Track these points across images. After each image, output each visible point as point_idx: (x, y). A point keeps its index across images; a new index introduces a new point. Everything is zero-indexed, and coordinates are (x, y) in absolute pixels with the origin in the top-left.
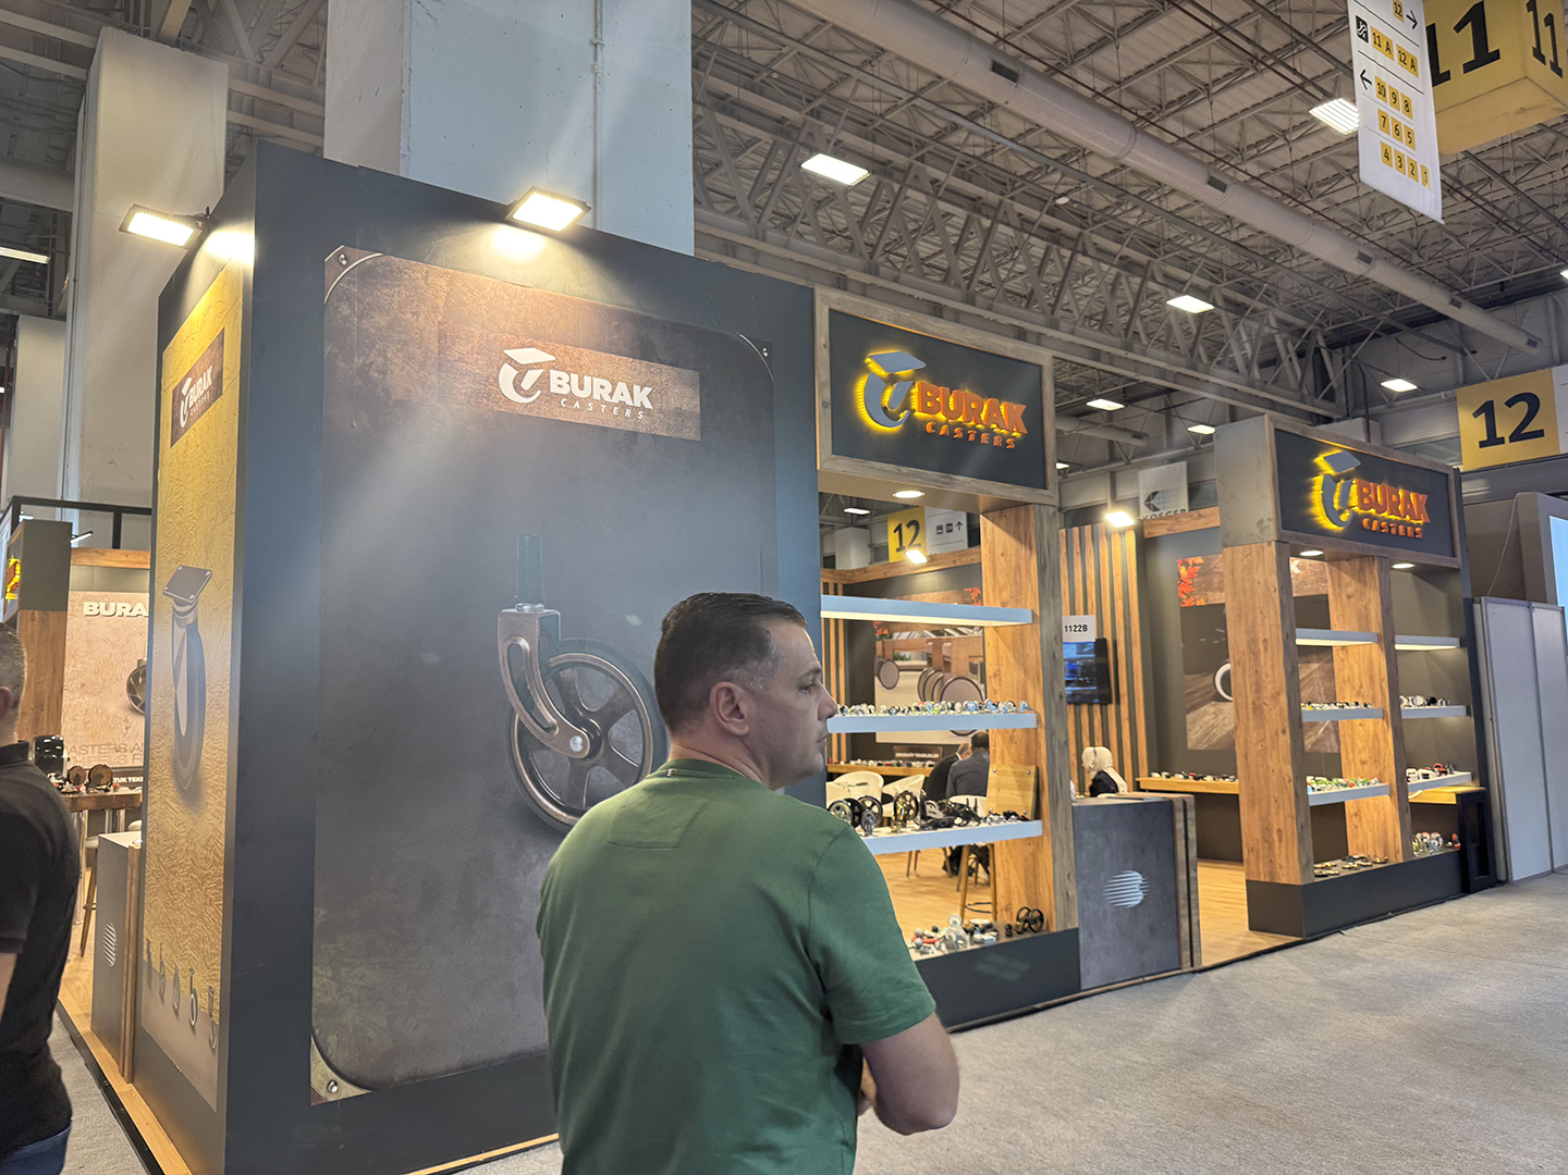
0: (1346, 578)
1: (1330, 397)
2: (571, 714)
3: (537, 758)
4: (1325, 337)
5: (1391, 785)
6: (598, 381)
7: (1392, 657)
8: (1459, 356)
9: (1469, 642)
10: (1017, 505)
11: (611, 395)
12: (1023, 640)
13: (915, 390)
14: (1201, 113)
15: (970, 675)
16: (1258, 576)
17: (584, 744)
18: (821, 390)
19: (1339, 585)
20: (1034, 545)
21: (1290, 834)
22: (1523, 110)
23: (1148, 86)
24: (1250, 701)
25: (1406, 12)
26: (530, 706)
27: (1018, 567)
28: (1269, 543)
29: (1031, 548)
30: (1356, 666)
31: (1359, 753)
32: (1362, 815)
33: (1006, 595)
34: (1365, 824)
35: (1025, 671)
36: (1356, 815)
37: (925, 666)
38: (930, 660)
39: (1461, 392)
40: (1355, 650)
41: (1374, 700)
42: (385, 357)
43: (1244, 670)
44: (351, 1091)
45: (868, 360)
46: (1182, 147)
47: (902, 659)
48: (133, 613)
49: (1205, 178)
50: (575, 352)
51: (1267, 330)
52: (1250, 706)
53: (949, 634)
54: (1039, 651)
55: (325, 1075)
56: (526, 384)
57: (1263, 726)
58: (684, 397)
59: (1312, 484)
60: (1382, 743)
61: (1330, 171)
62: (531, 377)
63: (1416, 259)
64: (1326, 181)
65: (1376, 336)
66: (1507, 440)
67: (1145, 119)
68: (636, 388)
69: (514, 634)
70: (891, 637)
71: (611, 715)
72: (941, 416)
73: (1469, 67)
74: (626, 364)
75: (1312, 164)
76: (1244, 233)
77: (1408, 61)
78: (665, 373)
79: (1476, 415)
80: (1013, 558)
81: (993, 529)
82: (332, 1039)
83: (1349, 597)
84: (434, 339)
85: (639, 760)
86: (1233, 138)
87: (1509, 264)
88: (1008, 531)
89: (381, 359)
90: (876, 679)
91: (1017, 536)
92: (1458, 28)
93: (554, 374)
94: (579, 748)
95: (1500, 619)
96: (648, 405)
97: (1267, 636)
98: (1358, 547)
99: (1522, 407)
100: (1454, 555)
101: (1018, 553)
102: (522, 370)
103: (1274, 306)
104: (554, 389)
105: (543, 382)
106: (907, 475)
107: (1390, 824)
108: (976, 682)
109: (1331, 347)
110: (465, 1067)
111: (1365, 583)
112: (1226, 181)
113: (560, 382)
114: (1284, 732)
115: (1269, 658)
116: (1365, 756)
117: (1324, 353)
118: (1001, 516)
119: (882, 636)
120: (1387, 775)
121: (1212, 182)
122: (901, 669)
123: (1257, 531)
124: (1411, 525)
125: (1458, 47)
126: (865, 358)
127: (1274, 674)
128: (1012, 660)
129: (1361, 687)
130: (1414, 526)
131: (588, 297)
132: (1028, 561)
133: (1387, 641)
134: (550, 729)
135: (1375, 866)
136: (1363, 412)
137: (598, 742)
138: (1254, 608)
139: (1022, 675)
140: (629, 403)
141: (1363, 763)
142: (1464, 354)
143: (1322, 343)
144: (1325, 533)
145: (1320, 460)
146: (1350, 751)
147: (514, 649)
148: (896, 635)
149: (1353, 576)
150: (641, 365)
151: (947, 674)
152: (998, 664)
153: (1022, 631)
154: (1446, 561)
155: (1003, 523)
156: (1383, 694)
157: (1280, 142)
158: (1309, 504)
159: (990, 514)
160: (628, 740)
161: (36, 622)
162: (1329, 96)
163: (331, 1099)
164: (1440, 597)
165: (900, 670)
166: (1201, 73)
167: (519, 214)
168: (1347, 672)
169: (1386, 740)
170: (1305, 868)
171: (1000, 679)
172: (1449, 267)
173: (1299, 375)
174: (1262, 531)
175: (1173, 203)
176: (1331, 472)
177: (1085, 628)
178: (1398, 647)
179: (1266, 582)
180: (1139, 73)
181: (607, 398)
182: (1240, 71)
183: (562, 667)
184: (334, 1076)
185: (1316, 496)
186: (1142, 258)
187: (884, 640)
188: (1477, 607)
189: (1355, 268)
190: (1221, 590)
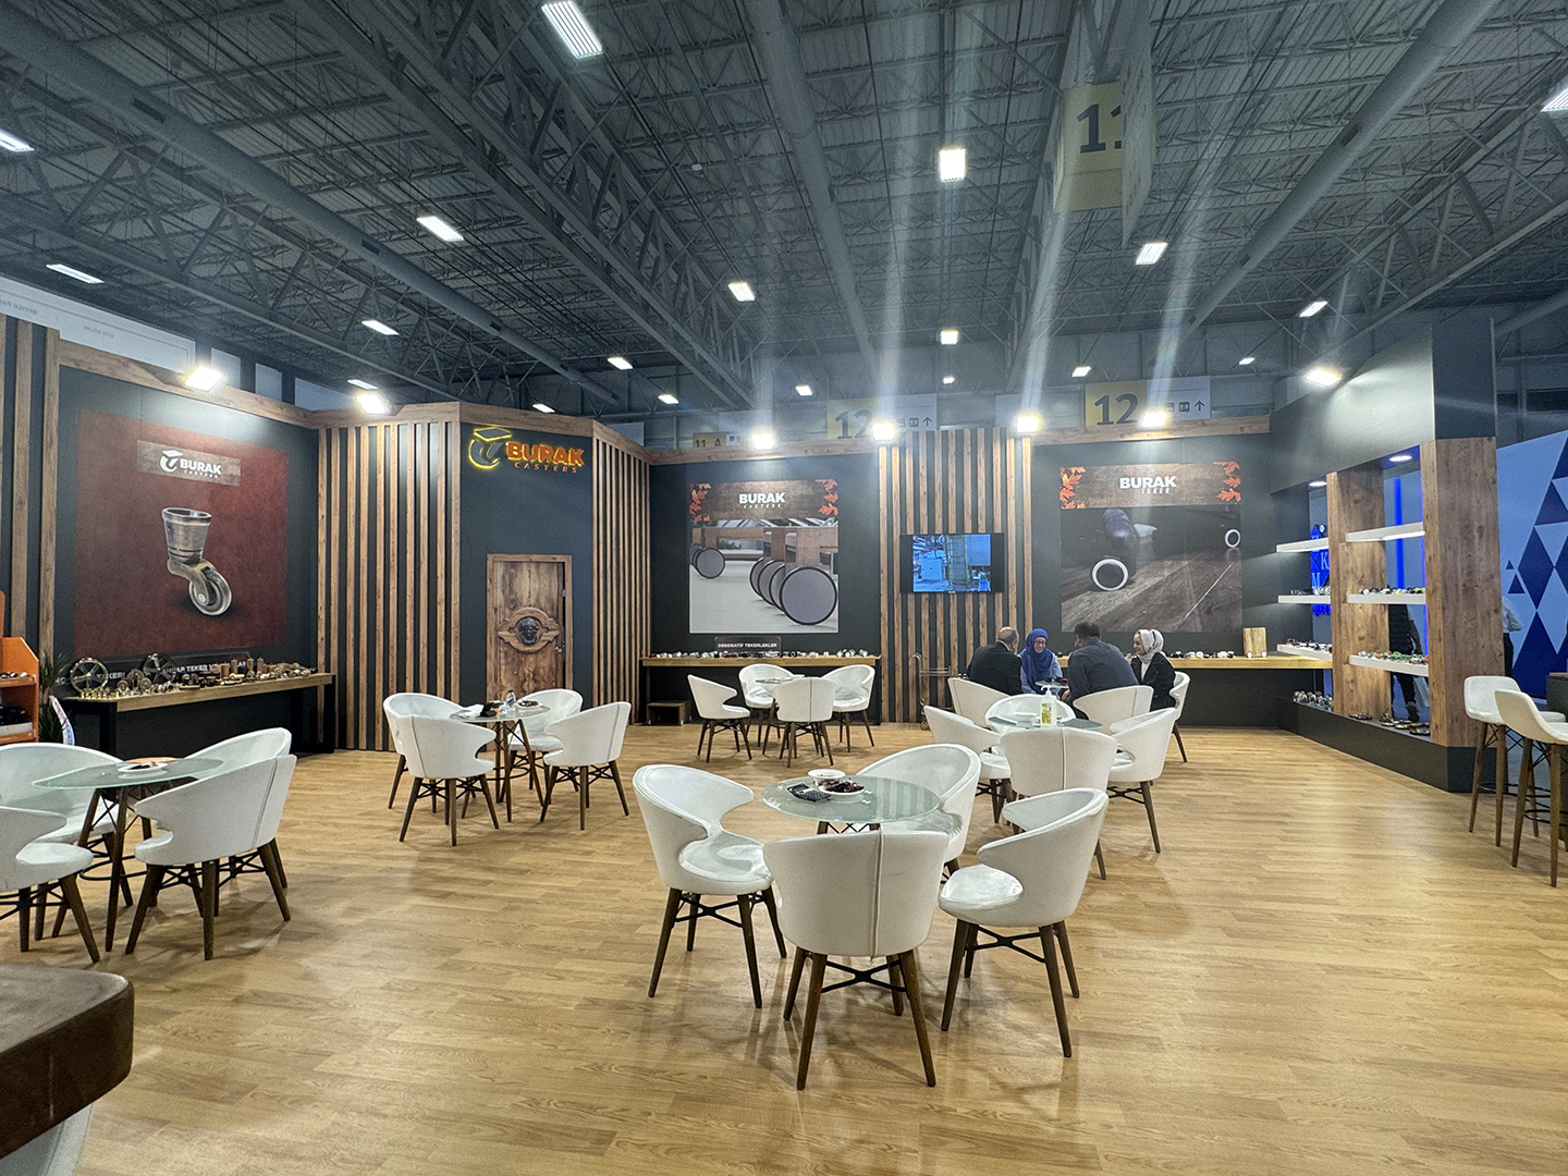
15: (820, 566)
19: (1348, 492)
30: (1359, 559)
31: (1359, 630)
32: (1358, 682)
34: (1360, 689)
36: (1352, 682)
37: (760, 556)
38: (767, 550)
47: (730, 547)
53: (794, 524)
60: (1379, 622)
70: (715, 524)
83: (1356, 502)
90: (692, 568)
107: (1382, 687)
108: (828, 572)
116: (1363, 633)
119: (701, 524)
122: (726, 558)
129: (1363, 576)
141: (1361, 639)
146: (1350, 629)
148: (721, 523)
151: (791, 564)
165: (725, 560)
187: (704, 526)
190: (1102, 497)
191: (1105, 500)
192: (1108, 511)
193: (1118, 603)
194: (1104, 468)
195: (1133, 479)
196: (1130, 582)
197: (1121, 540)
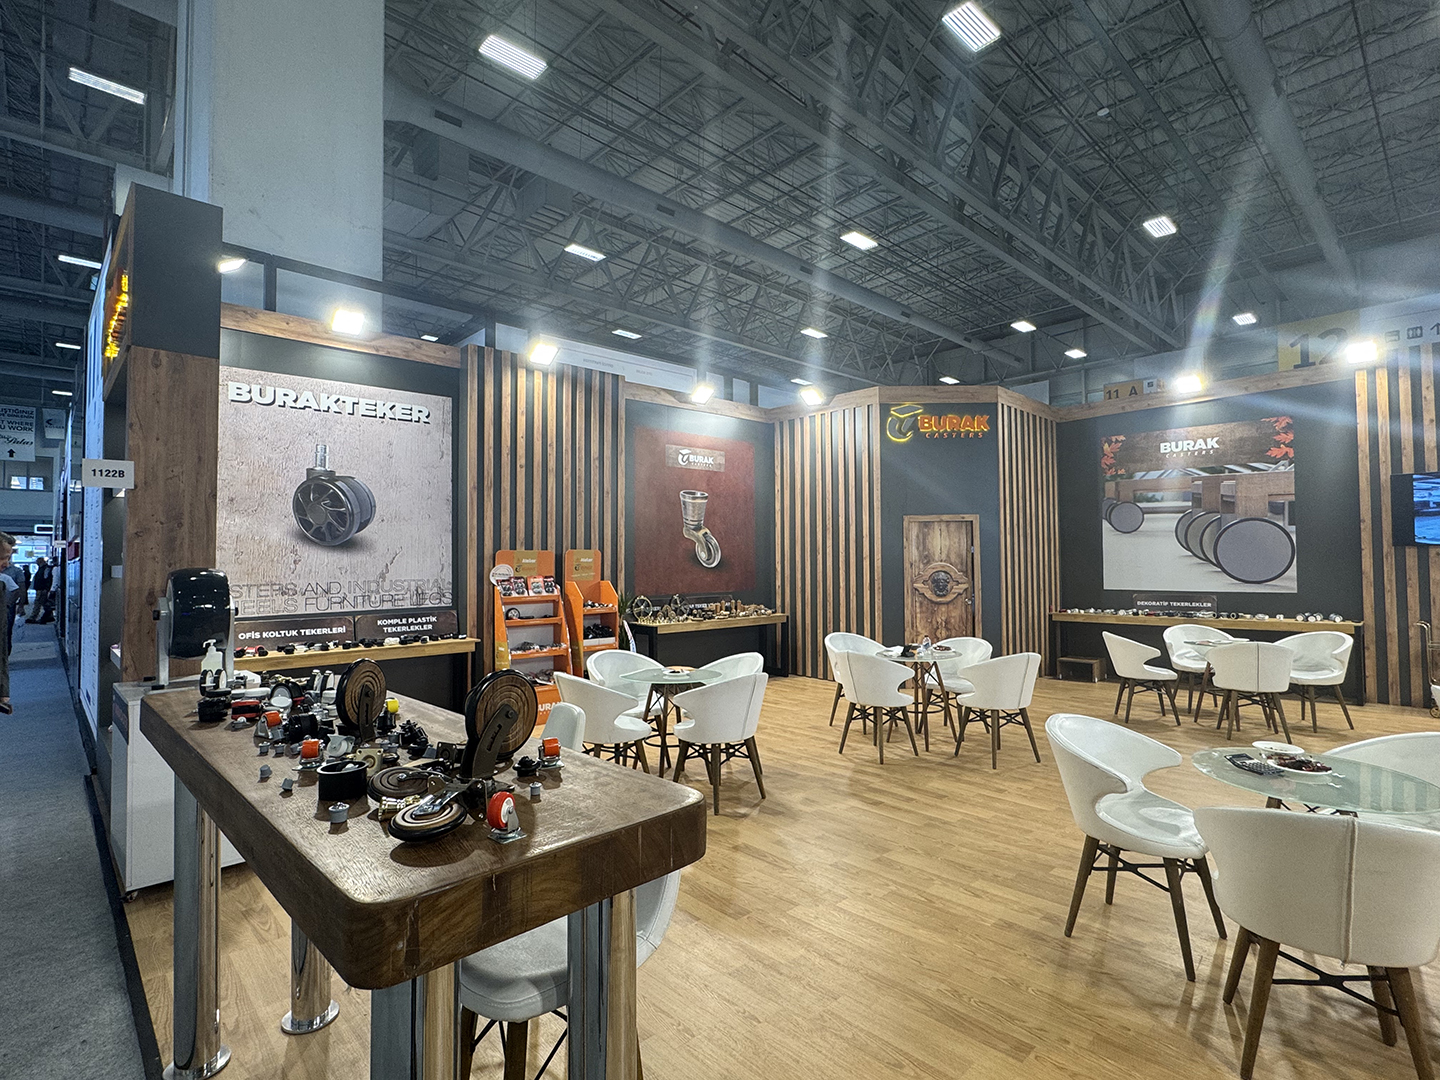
15: (1269, 516)
37: (1189, 507)
38: (1197, 500)
47: (1149, 500)
48: (299, 404)
53: (1231, 471)
70: (1131, 476)
90: (1105, 525)
108: (1281, 524)
119: (1114, 477)
122: (1145, 511)
148: (1138, 475)
151: (1229, 516)
161: (163, 371)
165: (1144, 513)
187: (1119, 479)
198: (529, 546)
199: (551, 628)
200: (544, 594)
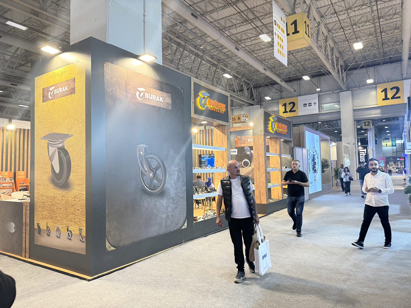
0: (273, 142)
1: (253, 100)
2: (150, 168)
3: (144, 177)
4: (253, 86)
5: (280, 184)
6: (154, 96)
7: (281, 158)
8: (280, 92)
9: (292, 156)
10: (223, 125)
11: (156, 99)
12: (223, 154)
13: (208, 100)
14: (234, 31)
16: (260, 142)
17: (152, 175)
18: (192, 100)
19: (271, 144)
20: (226, 134)
21: (264, 194)
22: (302, 44)
23: (222, 22)
24: (257, 167)
25: (283, 20)
26: (143, 167)
27: (222, 139)
28: (262, 135)
29: (225, 135)
30: (274, 160)
31: (274, 178)
33: (219, 144)
34: (275, 192)
35: (224, 161)
36: (273, 190)
39: (280, 101)
40: (274, 157)
41: (277, 167)
42: (116, 88)
43: (256, 161)
44: (114, 249)
45: (200, 93)
46: (229, 38)
49: (235, 47)
50: (149, 89)
51: (241, 83)
52: (257, 168)
54: (227, 156)
55: (108, 245)
56: (141, 96)
57: (260, 172)
58: (169, 100)
59: (269, 123)
61: (259, 48)
62: (142, 94)
63: (273, 70)
64: (257, 50)
65: (264, 86)
66: (288, 112)
67: (221, 30)
68: (160, 97)
69: (140, 151)
71: (157, 169)
72: (212, 106)
73: (293, 33)
74: (159, 92)
75: (255, 46)
76: (239, 60)
77: (283, 31)
78: (165, 94)
79: (283, 106)
80: (222, 137)
81: (217, 130)
82: (110, 238)
83: (273, 146)
84: (124, 85)
85: (162, 178)
86: (239, 37)
87: (291, 73)
88: (220, 131)
89: (115, 89)
91: (222, 132)
92: (292, 24)
93: (146, 94)
94: (151, 176)
95: (298, 151)
96: (162, 101)
97: (261, 154)
98: (276, 136)
99: (292, 105)
100: (291, 138)
101: (222, 135)
102: (140, 92)
103: (243, 77)
104: (146, 97)
105: (144, 95)
106: (207, 119)
107: (279, 192)
109: (254, 88)
110: (132, 243)
111: (277, 144)
112: (239, 48)
113: (147, 96)
114: (264, 173)
115: (261, 158)
117: (253, 89)
118: (219, 128)
120: (279, 182)
121: (236, 48)
123: (260, 132)
124: (284, 132)
125: (292, 29)
126: (199, 93)
127: (262, 162)
128: (221, 158)
129: (275, 164)
130: (285, 132)
131: (151, 77)
132: (225, 137)
133: (280, 155)
134: (146, 172)
135: (277, 200)
136: (260, 103)
137: (155, 174)
138: (259, 148)
139: (223, 161)
140: (159, 101)
141: (275, 180)
142: (281, 92)
143: (252, 87)
144: (271, 133)
145: (271, 118)
146: (272, 177)
147: (140, 154)
149: (274, 142)
150: (161, 92)
152: (217, 159)
153: (223, 152)
154: (290, 140)
155: (219, 129)
156: (279, 166)
157: (249, 40)
158: (268, 127)
159: (216, 127)
160: (160, 174)
162: (263, 33)
163: (110, 250)
164: (287, 146)
166: (235, 22)
167: (140, 58)
168: (272, 161)
169: (279, 175)
170: (267, 200)
171: (218, 162)
172: (280, 72)
173: (247, 95)
174: (261, 132)
175: (225, 50)
176: (272, 120)
177: (235, 151)
178: (282, 157)
179: (261, 143)
180: (221, 19)
181: (155, 99)
182: (243, 23)
183: (148, 158)
184: (110, 246)
185: (270, 125)
186: (216, 63)
188: (294, 149)
189: (263, 71)
190: (244, 144)
191: (245, 145)
192: (245, 147)
193: (248, 171)
194: (244, 136)
195: (251, 139)
196: (250, 165)
197: (248, 154)
198: (6, 170)
199: (12, 189)
200: (10, 181)
